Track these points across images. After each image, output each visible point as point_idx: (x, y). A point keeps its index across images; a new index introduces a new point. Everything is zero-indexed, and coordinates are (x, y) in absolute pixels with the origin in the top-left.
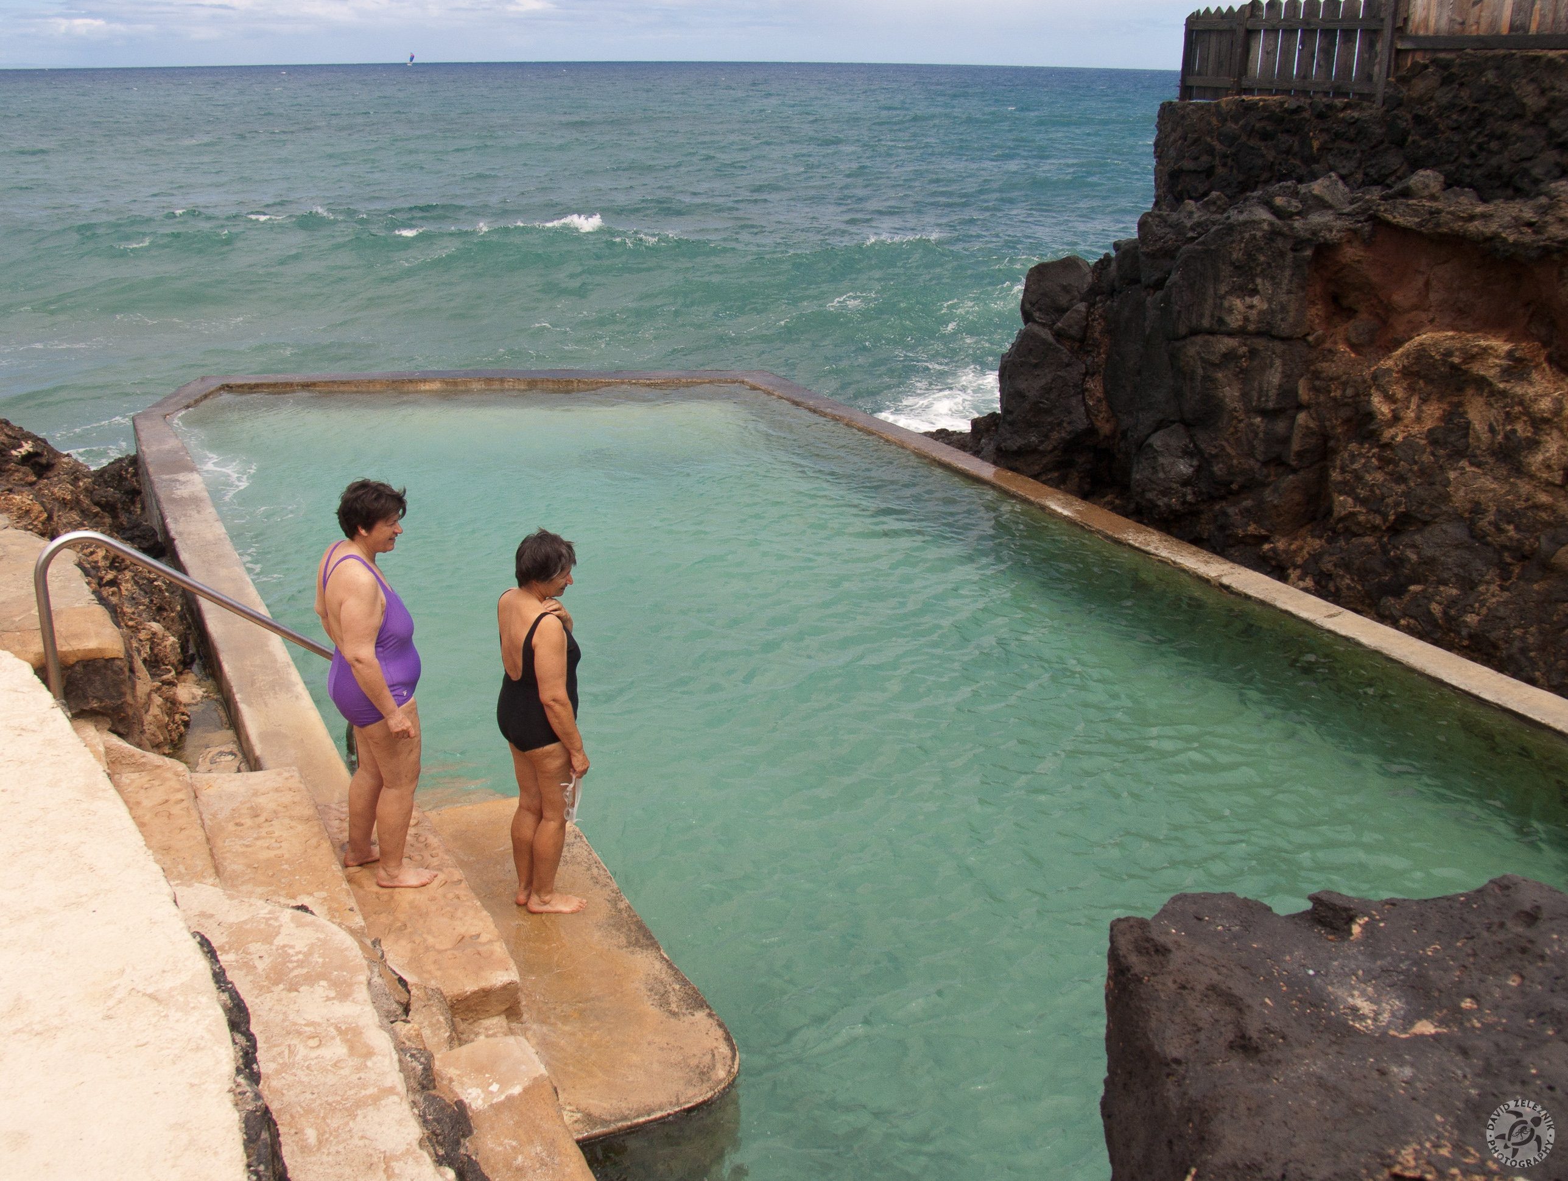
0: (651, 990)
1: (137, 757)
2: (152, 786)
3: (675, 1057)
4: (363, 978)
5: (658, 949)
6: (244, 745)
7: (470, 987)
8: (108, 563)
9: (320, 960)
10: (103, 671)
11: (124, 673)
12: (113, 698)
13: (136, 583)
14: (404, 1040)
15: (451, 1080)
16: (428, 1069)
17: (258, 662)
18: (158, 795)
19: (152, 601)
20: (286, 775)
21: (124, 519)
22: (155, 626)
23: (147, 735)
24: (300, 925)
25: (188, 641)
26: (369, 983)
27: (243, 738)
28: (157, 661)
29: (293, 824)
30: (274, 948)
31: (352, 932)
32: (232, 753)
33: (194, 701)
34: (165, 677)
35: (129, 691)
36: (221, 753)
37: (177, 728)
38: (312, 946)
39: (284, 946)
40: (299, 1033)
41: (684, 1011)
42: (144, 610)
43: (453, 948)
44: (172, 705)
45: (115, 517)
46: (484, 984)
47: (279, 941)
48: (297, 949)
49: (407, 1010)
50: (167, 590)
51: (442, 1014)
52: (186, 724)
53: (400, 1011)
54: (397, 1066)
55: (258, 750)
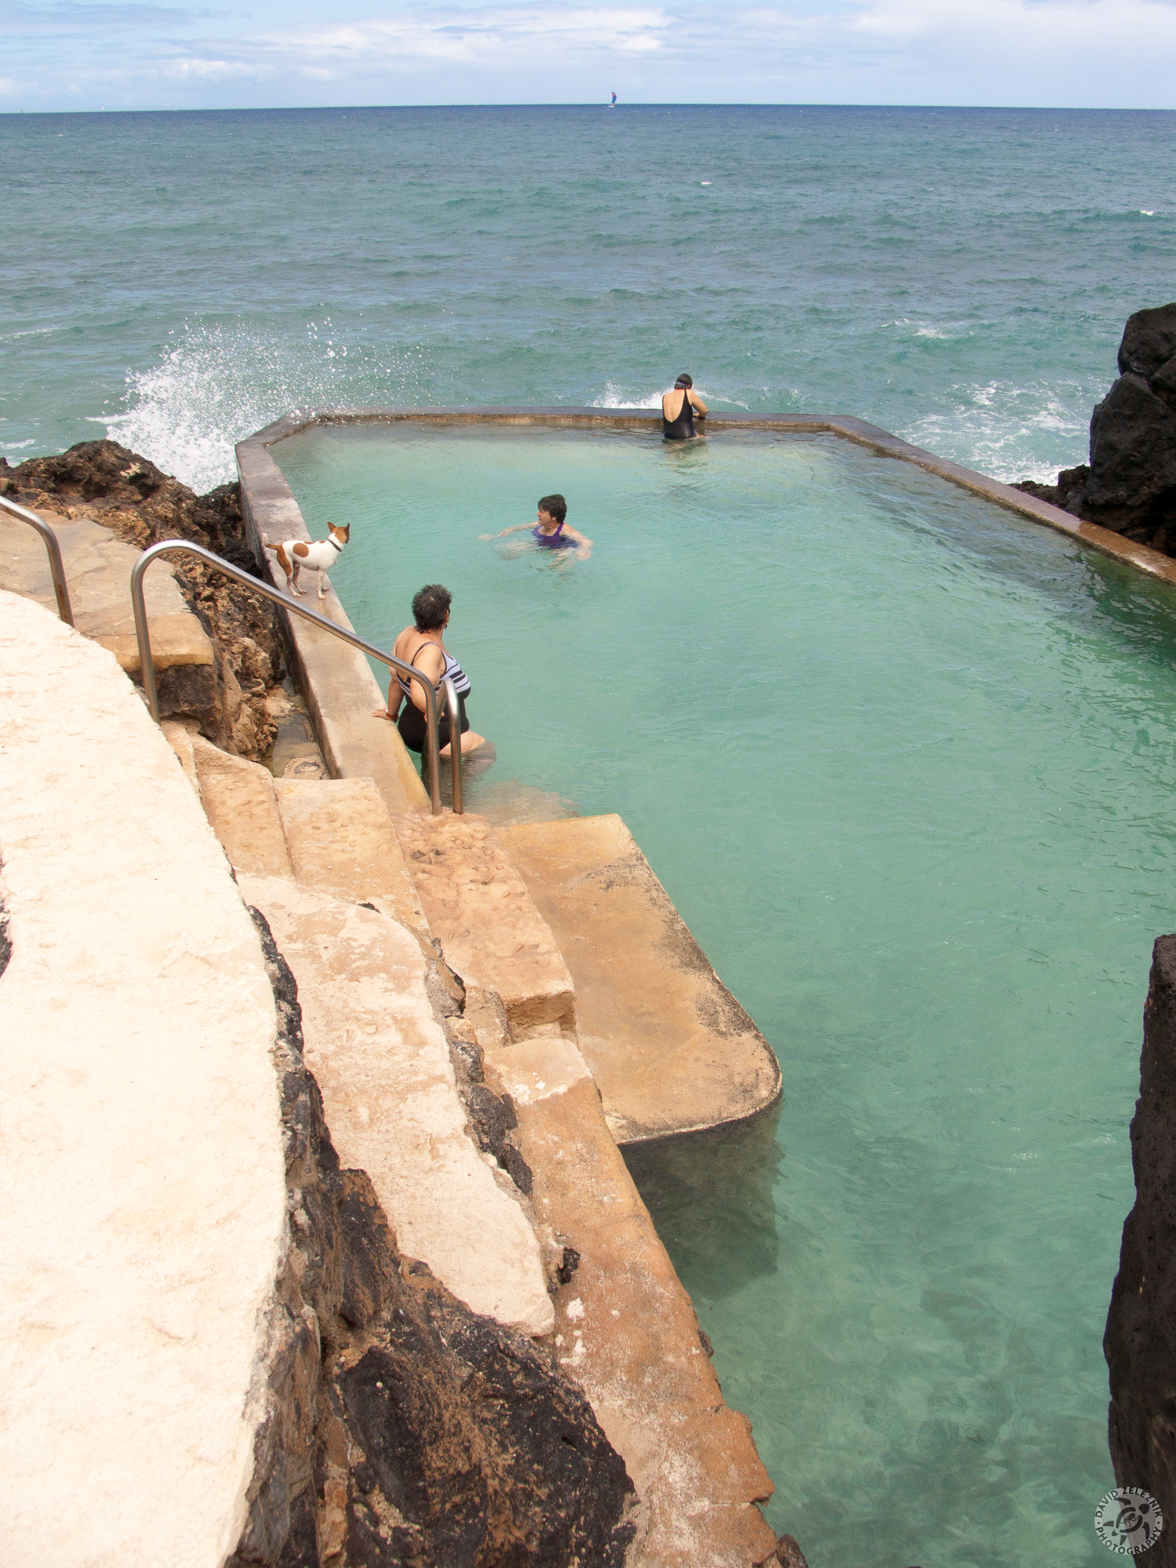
0: (701, 1010)
1: (224, 759)
2: (237, 787)
3: (720, 1075)
4: (420, 973)
5: (711, 971)
6: (327, 757)
7: (527, 994)
8: (205, 580)
9: (381, 954)
10: (194, 676)
11: (212, 678)
12: (202, 702)
13: (232, 600)
14: (457, 1034)
15: (500, 1076)
16: (477, 1062)
17: (343, 679)
18: (242, 795)
19: (246, 617)
20: (363, 784)
21: (223, 540)
22: (248, 641)
23: (235, 741)
24: (364, 920)
25: (279, 658)
26: (426, 978)
27: (326, 750)
28: (248, 674)
29: (367, 830)
30: (339, 940)
31: (414, 931)
32: (315, 764)
33: (282, 714)
34: (255, 689)
35: (217, 697)
36: (305, 764)
37: (266, 738)
38: (374, 941)
39: (348, 939)
40: (358, 1020)
41: (732, 1031)
42: (238, 626)
43: (512, 957)
44: (261, 716)
45: (214, 537)
46: (540, 992)
47: (344, 934)
48: (360, 943)
49: (461, 1007)
50: (260, 607)
51: (498, 1017)
52: (274, 735)
53: (455, 1007)
54: (448, 1057)
55: (339, 763)
